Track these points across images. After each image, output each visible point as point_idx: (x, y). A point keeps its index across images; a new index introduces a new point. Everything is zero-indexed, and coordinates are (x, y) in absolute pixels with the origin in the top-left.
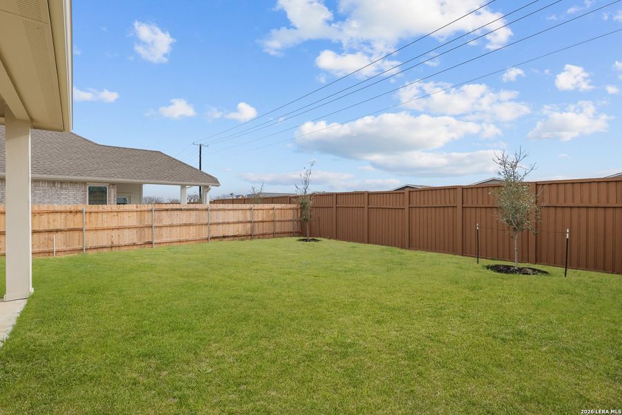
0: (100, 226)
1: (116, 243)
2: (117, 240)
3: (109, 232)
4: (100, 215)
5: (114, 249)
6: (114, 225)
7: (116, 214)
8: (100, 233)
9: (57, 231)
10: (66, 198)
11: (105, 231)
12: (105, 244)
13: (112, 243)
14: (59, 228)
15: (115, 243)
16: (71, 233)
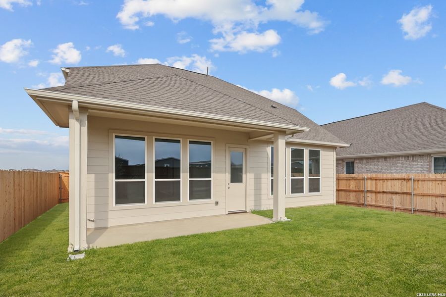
0: (426, 192)
1: (440, 209)
2: (441, 208)
3: (434, 198)
4: (426, 182)
5: (438, 215)
6: (438, 192)
7: (440, 182)
8: (426, 198)
9: (396, 193)
10: (415, 168)
11: (430, 198)
12: (430, 209)
13: (437, 209)
14: (397, 191)
15: (438, 210)
16: (405, 195)
